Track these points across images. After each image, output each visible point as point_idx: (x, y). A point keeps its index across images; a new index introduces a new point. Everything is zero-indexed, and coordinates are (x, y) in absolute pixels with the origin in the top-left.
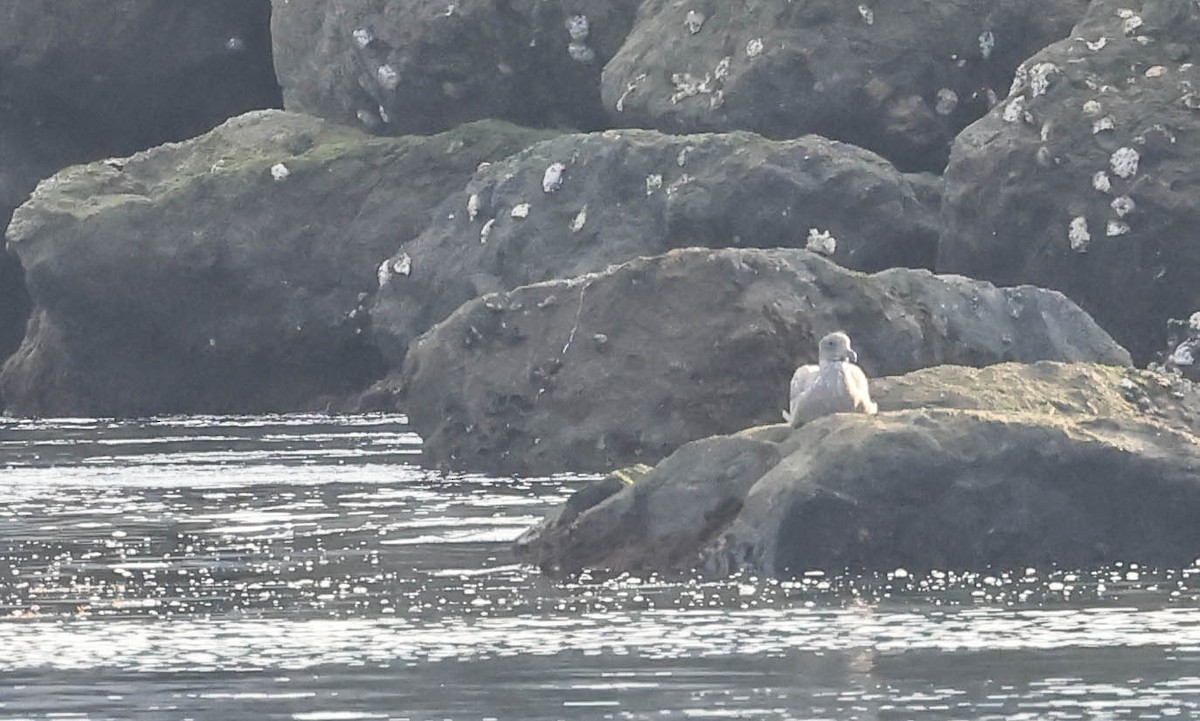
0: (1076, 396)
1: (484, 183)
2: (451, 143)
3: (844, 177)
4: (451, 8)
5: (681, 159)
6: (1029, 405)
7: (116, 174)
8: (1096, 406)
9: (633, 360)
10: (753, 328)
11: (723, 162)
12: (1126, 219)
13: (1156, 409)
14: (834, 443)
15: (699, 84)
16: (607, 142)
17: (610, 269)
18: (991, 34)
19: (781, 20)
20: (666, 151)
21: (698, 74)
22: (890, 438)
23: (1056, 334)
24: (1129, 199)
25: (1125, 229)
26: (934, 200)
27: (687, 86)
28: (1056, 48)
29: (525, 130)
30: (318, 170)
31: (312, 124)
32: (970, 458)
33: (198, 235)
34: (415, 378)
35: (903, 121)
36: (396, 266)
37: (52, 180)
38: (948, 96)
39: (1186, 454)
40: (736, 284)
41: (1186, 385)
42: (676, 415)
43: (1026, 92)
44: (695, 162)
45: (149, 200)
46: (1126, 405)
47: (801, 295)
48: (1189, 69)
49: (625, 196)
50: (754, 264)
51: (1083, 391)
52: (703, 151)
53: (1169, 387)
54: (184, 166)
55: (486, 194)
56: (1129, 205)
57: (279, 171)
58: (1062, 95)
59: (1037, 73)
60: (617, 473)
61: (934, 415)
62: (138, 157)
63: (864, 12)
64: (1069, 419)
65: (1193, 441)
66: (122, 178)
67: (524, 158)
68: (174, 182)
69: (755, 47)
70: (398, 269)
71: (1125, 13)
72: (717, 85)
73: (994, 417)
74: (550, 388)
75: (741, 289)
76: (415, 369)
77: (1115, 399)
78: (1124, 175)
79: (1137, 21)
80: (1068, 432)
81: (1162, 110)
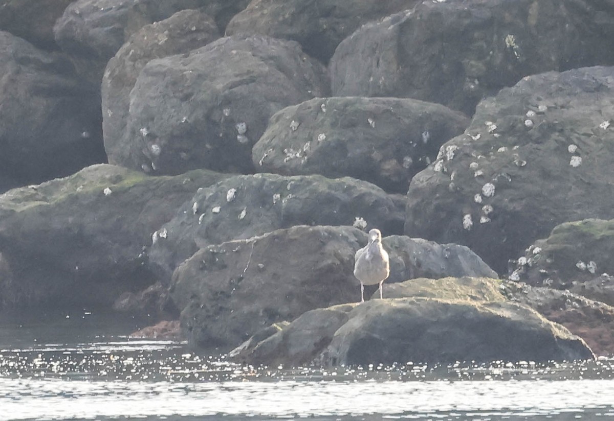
0: (480, 292)
1: (200, 197)
2: (184, 179)
3: (362, 196)
4: (185, 118)
5: (289, 187)
6: (459, 297)
7: (33, 192)
8: (489, 297)
9: (275, 276)
10: (330, 262)
11: (308, 189)
12: (489, 215)
13: (515, 299)
14: (372, 312)
15: (296, 154)
16: (256, 179)
17: (265, 235)
18: (428, 133)
19: (333, 125)
20: (282, 183)
21: (296, 149)
22: (399, 311)
23: (465, 265)
24: (490, 207)
25: (488, 220)
26: (402, 207)
27: (291, 155)
28: (458, 139)
29: (218, 174)
30: (125, 191)
31: (121, 170)
32: (434, 320)
33: (70, 219)
34: (178, 282)
35: (388, 170)
36: (160, 234)
37: (5, 195)
38: (408, 160)
39: (530, 318)
40: (322, 242)
41: (529, 288)
42: (294, 301)
43: (444, 158)
44: (295, 188)
45: (49, 204)
46: (502, 297)
47: (351, 247)
48: (517, 149)
49: (264, 203)
50: (330, 233)
51: (483, 291)
52: (298, 183)
53: (521, 289)
54: (65, 188)
55: (201, 202)
56: (490, 210)
57: (107, 191)
58: (460, 159)
59: (449, 149)
60: (275, 325)
61: (418, 300)
62: (43, 184)
63: (371, 122)
64: (478, 302)
65: (534, 313)
66: (37, 194)
67: (218, 186)
68: (60, 196)
69: (322, 137)
70: (161, 235)
71: (489, 123)
72: (304, 154)
73: (445, 301)
74: (238, 288)
75: (324, 244)
76: (177, 279)
77: (497, 294)
78: (488, 195)
79: (494, 127)
80: (478, 309)
81: (506, 167)
